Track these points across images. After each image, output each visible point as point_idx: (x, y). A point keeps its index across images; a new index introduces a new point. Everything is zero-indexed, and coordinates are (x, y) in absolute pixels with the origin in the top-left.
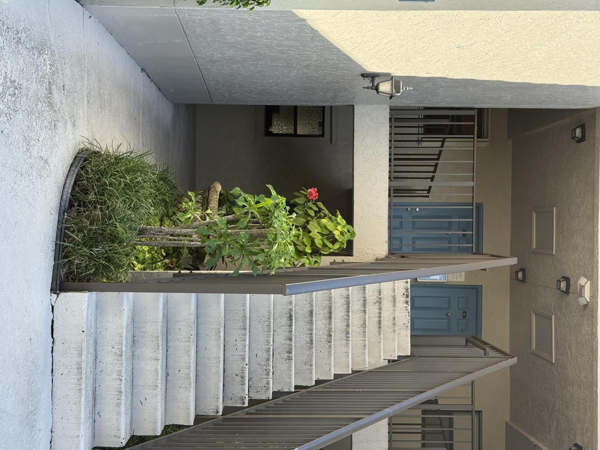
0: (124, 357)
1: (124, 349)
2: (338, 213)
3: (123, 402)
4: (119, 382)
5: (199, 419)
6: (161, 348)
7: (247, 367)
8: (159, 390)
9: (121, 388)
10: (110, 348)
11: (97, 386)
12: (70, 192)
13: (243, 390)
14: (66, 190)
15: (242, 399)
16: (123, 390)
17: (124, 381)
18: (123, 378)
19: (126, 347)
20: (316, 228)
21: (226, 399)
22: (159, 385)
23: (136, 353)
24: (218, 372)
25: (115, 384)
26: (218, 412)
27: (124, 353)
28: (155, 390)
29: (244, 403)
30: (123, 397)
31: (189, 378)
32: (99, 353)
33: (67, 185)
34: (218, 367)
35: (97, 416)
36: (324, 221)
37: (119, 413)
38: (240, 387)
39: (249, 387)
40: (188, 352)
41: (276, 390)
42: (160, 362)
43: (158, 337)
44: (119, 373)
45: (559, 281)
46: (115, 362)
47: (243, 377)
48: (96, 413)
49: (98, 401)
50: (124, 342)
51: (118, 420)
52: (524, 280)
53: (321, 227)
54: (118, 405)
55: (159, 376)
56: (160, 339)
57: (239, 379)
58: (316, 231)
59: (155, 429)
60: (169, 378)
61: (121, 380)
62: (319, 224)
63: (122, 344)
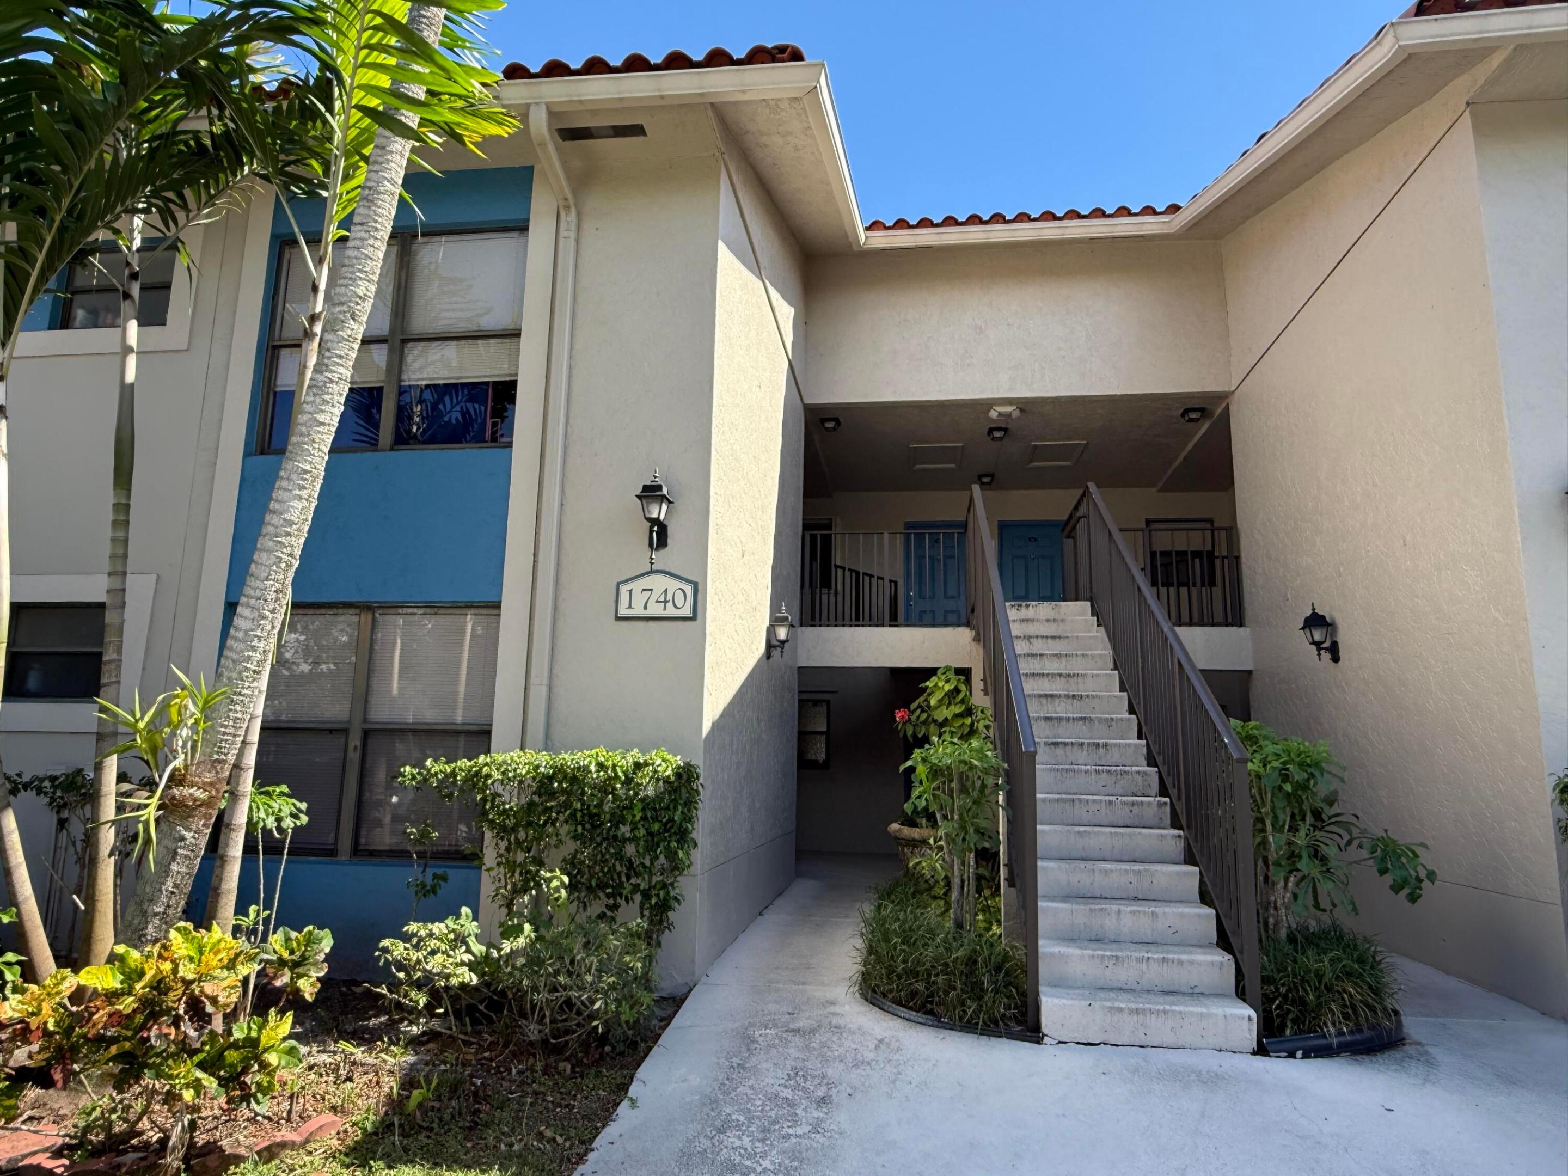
0: (1119, 954)
1: (1108, 953)
2: (923, 685)
3: (1176, 957)
4: (1151, 961)
5: (1190, 859)
6: (1104, 906)
7: (1120, 798)
8: (1157, 910)
9: (1158, 959)
10: (1108, 972)
11: (1156, 989)
12: (914, 1013)
13: (1150, 803)
14: (912, 1018)
15: (1160, 805)
16: (1161, 956)
17: (1150, 955)
18: (1146, 955)
19: (1105, 950)
20: (942, 711)
21: (1162, 825)
22: (1152, 909)
23: (1112, 938)
24: (1130, 835)
25: (1154, 966)
26: (1179, 836)
27: (1114, 954)
28: (1157, 916)
29: (1166, 803)
30: (1170, 956)
31: (1140, 871)
32: (1115, 985)
33: (907, 1016)
34: (1122, 835)
35: (1196, 991)
36: (933, 702)
37: (1192, 963)
38: (1145, 806)
39: (1144, 795)
40: (1107, 872)
41: (1145, 762)
42: (1122, 908)
43: (1091, 910)
44: (1140, 960)
45: (994, 439)
46: (1125, 965)
47: (1133, 804)
48: (1191, 991)
49: (1176, 989)
50: (1101, 953)
51: (1200, 964)
52: (992, 476)
53: (939, 706)
54: (1181, 963)
55: (1141, 909)
56: (1093, 907)
57: (1135, 809)
58: (945, 711)
59: (1208, 916)
60: (1140, 897)
61: (1148, 958)
62: (936, 708)
63: (1103, 956)
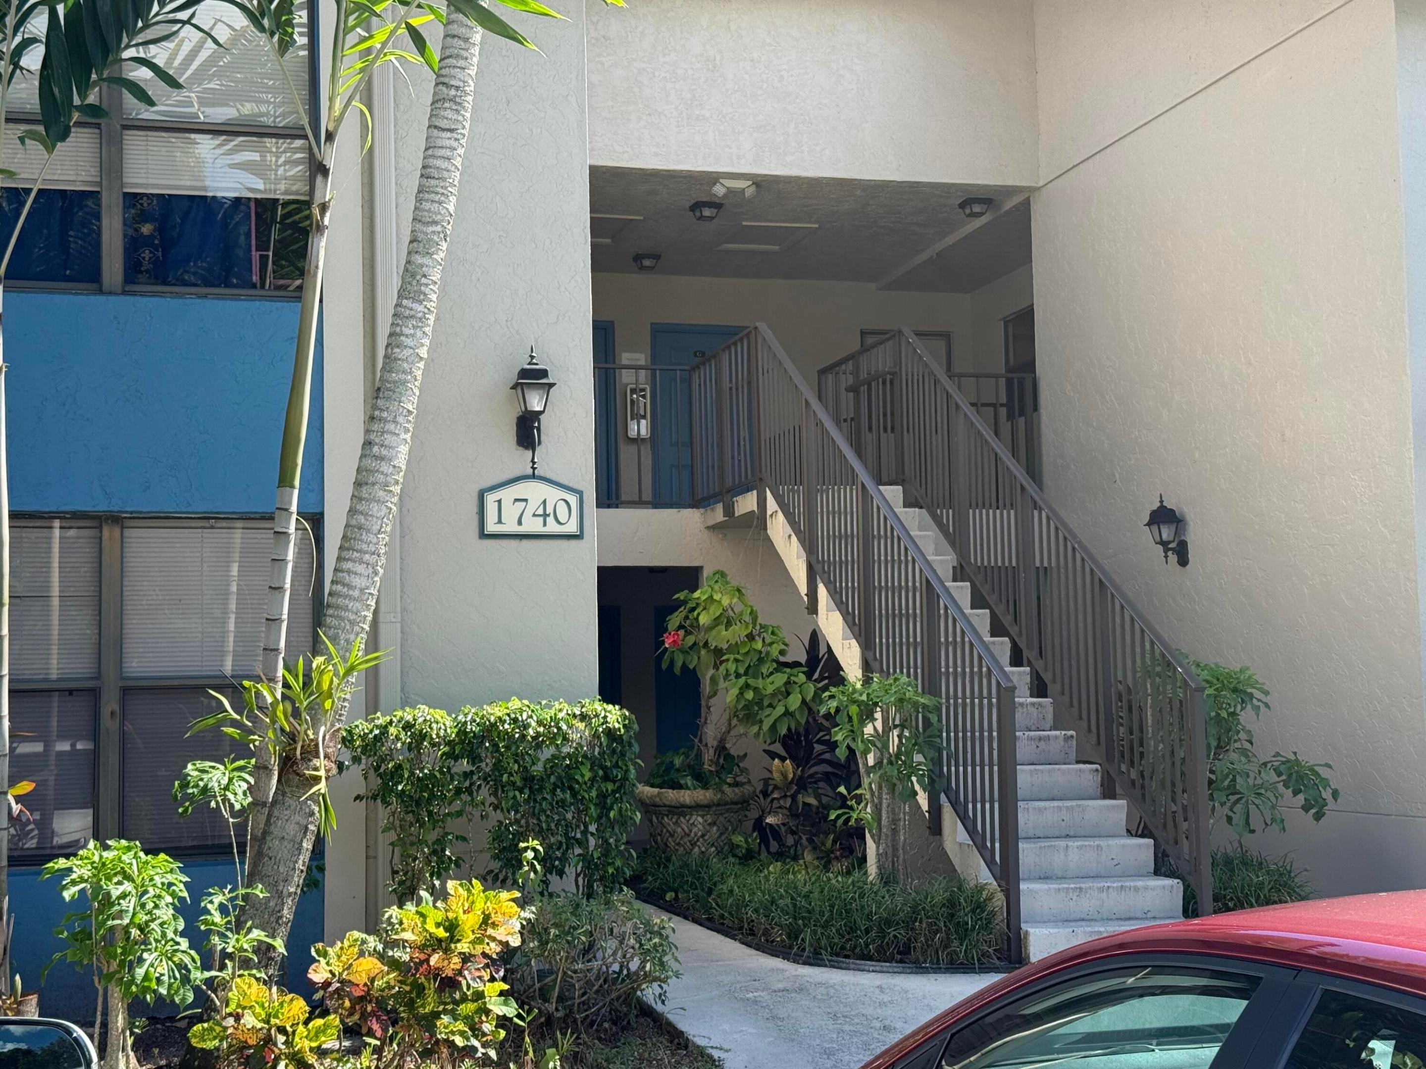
0: (1083, 886)
1: (1072, 886)
2: (681, 596)
3: (1132, 884)
4: (1111, 890)
5: (1108, 792)
6: (1053, 843)
7: (1027, 733)
8: (1102, 843)
9: (1117, 887)
10: (1071, 903)
11: (1115, 917)
13: (1056, 737)
15: (1067, 739)
16: (1120, 884)
17: (1109, 884)
18: (1106, 885)
19: (1069, 884)
20: (719, 632)
21: (1067, 761)
22: (1096, 843)
23: (1060, 874)
24: (1049, 771)
25: (1113, 894)
26: (1097, 770)
27: (1078, 886)
28: (1102, 849)
29: (1072, 736)
30: (1127, 884)
31: (1072, 807)
32: (1078, 917)
34: (1042, 771)
35: (1149, 915)
36: (704, 619)
37: (1146, 888)
38: (1052, 742)
39: (1038, 730)
40: (1040, 810)
41: (1028, 693)
42: (1070, 844)
43: (1041, 847)
44: (1101, 890)
46: (1088, 896)
47: (1040, 739)
48: (1144, 916)
49: (1132, 915)
50: (1066, 886)
51: (1153, 889)
53: (717, 626)
54: (1136, 889)
55: (1087, 843)
56: (1043, 844)
57: (1042, 744)
58: (724, 633)
59: (1147, 845)
60: (1072, 834)
61: (1108, 887)
62: (711, 628)
63: (1068, 889)
